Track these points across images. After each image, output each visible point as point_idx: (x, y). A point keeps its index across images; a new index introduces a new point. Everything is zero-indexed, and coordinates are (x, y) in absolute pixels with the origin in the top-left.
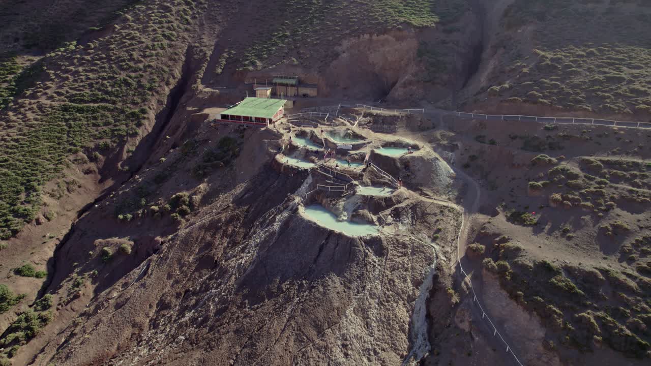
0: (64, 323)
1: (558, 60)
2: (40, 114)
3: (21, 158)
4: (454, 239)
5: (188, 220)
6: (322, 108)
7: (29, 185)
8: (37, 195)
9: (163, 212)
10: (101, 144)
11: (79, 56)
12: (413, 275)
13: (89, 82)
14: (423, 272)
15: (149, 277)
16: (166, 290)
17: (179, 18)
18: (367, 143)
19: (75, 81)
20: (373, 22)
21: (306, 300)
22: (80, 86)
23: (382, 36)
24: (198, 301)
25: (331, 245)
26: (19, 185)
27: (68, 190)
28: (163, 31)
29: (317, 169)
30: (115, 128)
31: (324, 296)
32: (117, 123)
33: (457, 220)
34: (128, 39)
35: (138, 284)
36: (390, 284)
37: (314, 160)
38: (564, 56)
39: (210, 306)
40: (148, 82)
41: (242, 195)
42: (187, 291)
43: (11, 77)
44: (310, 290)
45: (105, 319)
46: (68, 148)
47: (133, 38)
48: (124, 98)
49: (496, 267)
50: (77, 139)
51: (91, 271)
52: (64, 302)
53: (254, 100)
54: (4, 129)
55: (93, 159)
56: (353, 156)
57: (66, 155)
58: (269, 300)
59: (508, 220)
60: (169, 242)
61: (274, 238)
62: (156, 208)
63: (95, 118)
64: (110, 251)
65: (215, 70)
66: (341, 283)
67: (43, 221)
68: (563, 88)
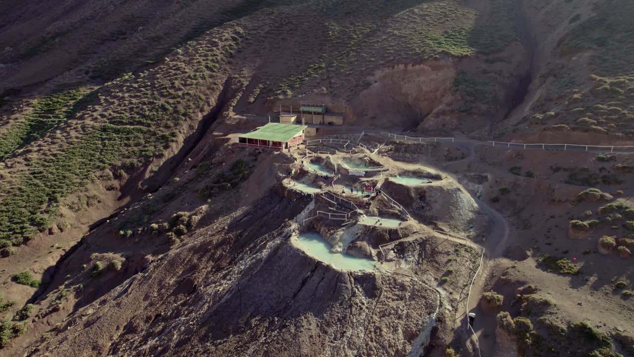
0: (35, 336)
1: (620, 84)
2: (82, 133)
3: (54, 171)
4: (467, 285)
5: (182, 241)
6: (345, 136)
7: (53, 196)
8: (57, 206)
9: (161, 231)
10: (127, 163)
11: (128, 84)
12: (406, 325)
13: (131, 106)
14: (420, 323)
15: (127, 296)
16: (138, 312)
17: (223, 52)
18: (383, 171)
19: (120, 105)
20: (410, 53)
21: (273, 340)
22: (122, 110)
23: (418, 65)
24: (164, 328)
25: (316, 278)
26: (45, 195)
27: (88, 205)
28: (207, 63)
29: (322, 194)
30: (144, 149)
31: (294, 339)
32: (147, 145)
33: (474, 262)
34: (173, 70)
35: (114, 302)
36: (375, 332)
37: (321, 185)
38: (629, 80)
39: (173, 336)
40: (184, 108)
41: (240, 218)
42: (158, 316)
43: (72, 102)
44: (281, 330)
45: (70, 337)
46: (97, 165)
47: (178, 69)
48: (159, 122)
49: (514, 325)
50: (107, 157)
51: (77, 284)
52: (41, 314)
53: (276, 125)
54: (48, 144)
55: (117, 177)
56: (363, 183)
57: (93, 171)
58: (234, 335)
59: (539, 266)
60: (157, 261)
61: (259, 266)
62: (155, 226)
63: (128, 139)
64: (101, 265)
65: (248, 99)
66: (318, 325)
67: (56, 231)
68: (624, 114)
